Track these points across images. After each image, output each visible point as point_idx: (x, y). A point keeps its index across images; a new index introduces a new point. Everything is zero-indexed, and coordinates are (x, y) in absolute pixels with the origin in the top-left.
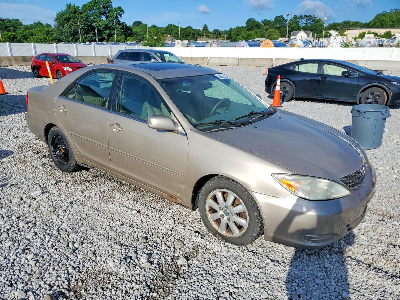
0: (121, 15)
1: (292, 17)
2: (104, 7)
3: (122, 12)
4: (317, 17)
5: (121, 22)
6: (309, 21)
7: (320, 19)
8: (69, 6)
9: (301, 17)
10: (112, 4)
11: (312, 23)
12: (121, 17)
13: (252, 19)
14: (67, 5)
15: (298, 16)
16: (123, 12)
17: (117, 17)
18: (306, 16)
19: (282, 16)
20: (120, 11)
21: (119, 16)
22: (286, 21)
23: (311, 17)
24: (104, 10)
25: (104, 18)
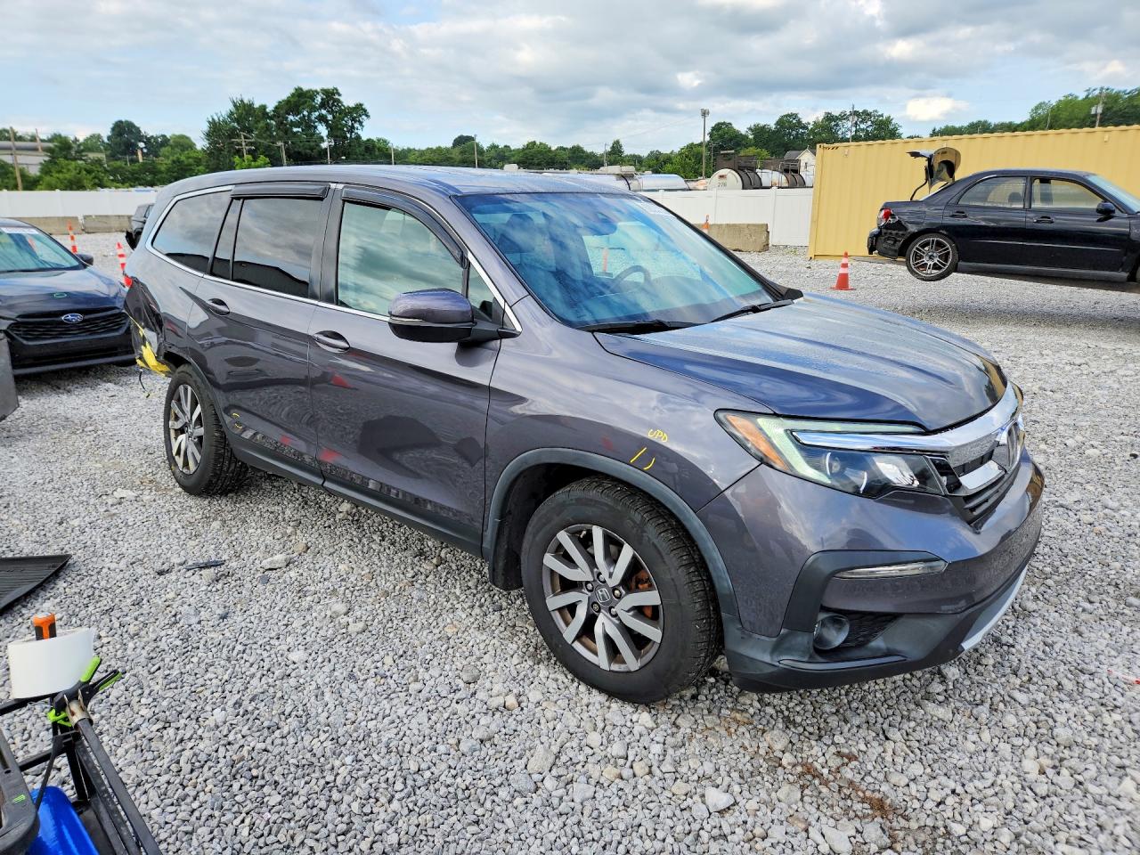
0: (361, 123)
1: (821, 118)
2: (323, 105)
3: (364, 117)
4: (882, 116)
5: (364, 138)
6: (862, 126)
7: (889, 120)
9: (843, 117)
10: (341, 98)
11: (869, 129)
12: (362, 126)
13: (724, 123)
14: (235, 105)
15: (836, 113)
16: (367, 116)
17: (353, 127)
18: (856, 113)
19: (794, 116)
20: (359, 111)
21: (356, 125)
22: (805, 127)
23: (868, 114)
24: (324, 112)
25: (322, 130)
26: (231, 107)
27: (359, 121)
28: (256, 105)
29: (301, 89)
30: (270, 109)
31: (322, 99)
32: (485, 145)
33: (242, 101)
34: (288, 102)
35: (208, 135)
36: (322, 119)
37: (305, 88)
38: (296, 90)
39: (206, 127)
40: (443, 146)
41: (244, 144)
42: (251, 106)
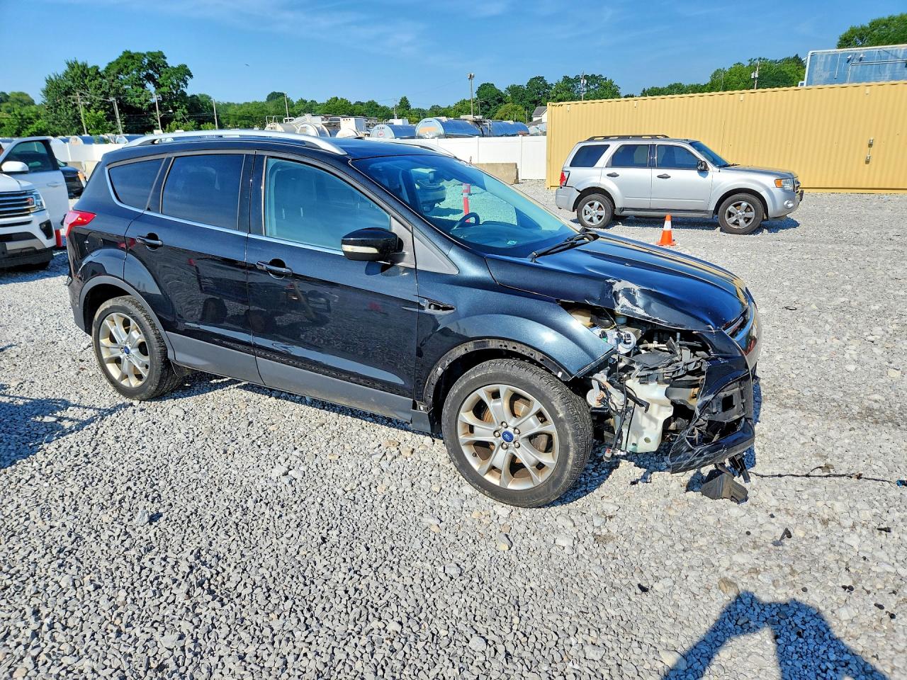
1: (561, 80)
2: (151, 65)
3: (187, 76)
4: (606, 79)
5: (189, 95)
6: (592, 87)
7: (611, 82)
8: (72, 66)
9: (577, 79)
10: (167, 61)
11: (597, 90)
12: (186, 84)
13: (488, 84)
14: (68, 64)
15: (572, 77)
16: (191, 76)
17: (178, 85)
18: (586, 77)
19: (541, 79)
20: (184, 72)
21: (181, 84)
22: (549, 87)
23: (596, 78)
24: (151, 72)
25: (150, 87)
26: (66, 67)
27: (183, 80)
28: (90, 66)
29: (129, 52)
30: (102, 69)
31: (149, 60)
32: (295, 100)
33: (76, 62)
34: (118, 62)
35: (47, 92)
36: (150, 78)
37: (133, 51)
38: (124, 52)
39: (44, 85)
40: (258, 100)
41: (79, 100)
42: (84, 66)
